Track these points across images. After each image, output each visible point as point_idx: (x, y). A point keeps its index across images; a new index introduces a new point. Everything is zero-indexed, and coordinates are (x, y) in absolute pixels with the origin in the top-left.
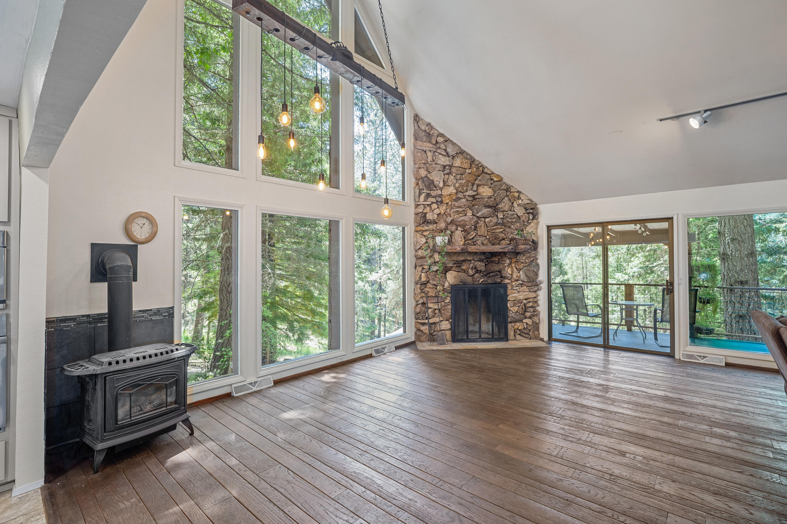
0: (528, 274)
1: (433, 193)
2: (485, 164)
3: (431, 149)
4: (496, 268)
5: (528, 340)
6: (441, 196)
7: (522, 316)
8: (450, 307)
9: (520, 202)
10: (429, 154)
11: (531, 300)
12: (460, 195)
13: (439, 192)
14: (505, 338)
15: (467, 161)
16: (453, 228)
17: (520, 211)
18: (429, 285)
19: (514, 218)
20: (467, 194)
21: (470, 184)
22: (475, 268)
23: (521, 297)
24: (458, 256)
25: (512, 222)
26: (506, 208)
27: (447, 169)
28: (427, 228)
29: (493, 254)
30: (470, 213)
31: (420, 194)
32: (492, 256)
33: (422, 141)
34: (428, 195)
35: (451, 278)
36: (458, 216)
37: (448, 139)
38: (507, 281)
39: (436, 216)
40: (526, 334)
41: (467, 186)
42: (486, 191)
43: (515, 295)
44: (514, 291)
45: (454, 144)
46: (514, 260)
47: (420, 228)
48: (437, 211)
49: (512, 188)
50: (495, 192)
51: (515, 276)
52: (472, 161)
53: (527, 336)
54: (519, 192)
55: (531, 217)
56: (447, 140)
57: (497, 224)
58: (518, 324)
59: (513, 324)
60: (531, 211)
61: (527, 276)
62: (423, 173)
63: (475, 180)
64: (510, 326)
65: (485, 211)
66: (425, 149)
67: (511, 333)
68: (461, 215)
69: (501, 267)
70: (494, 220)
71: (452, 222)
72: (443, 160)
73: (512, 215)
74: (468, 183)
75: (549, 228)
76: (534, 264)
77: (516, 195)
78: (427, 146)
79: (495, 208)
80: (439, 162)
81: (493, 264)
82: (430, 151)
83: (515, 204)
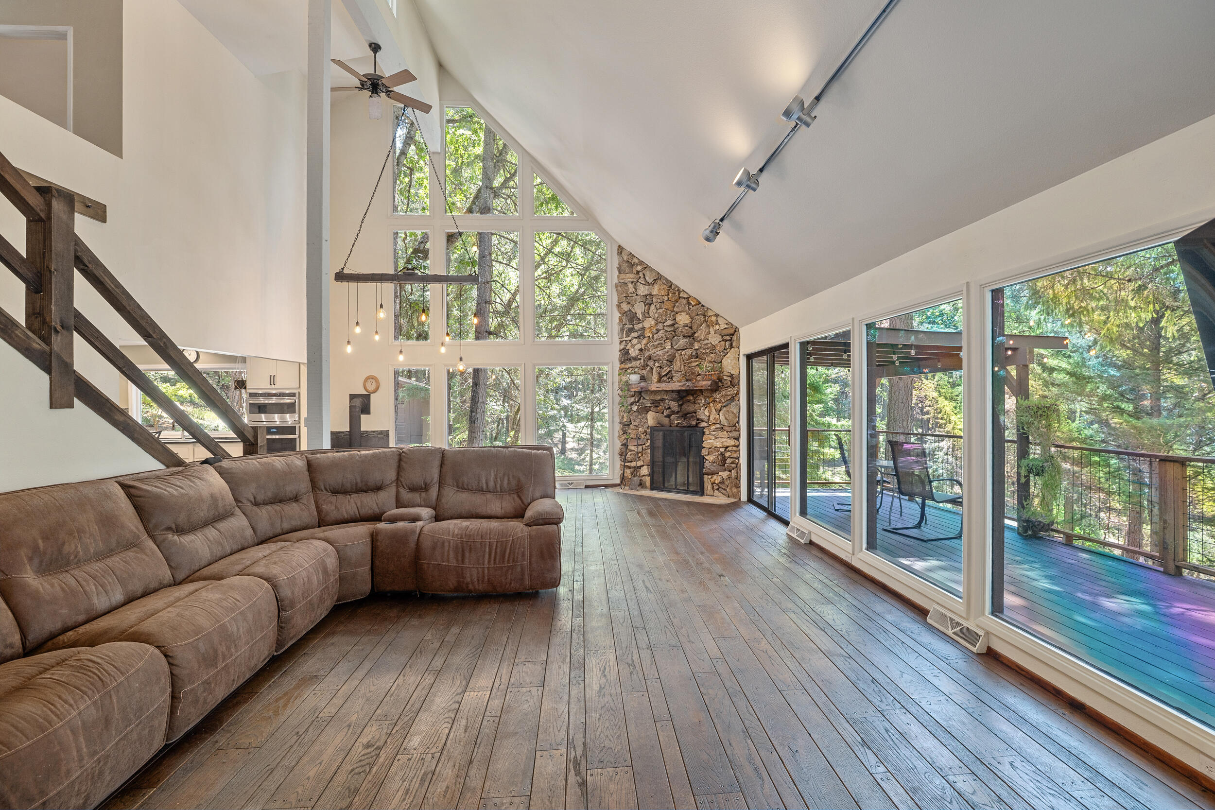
0: (727, 416)
1: (637, 327)
2: (682, 287)
3: (632, 280)
4: (691, 408)
5: (726, 498)
6: (643, 329)
7: (719, 468)
8: (649, 451)
9: (717, 327)
10: (630, 285)
11: (730, 449)
12: (660, 326)
13: (640, 326)
14: (701, 492)
15: (665, 286)
16: (651, 363)
17: (714, 339)
18: (632, 426)
19: (708, 349)
20: (665, 324)
21: (669, 312)
22: (669, 408)
23: (718, 444)
24: (655, 394)
25: (706, 353)
26: (702, 337)
27: (648, 300)
28: (630, 365)
29: (689, 392)
30: (668, 346)
31: (622, 330)
32: (688, 395)
33: (625, 273)
34: (631, 330)
35: (651, 419)
36: (656, 350)
37: (648, 266)
38: (703, 424)
39: (637, 352)
40: (725, 490)
41: (666, 315)
42: (683, 319)
43: (710, 441)
44: (711, 437)
45: (652, 270)
46: (711, 399)
47: (623, 366)
48: (638, 346)
49: (709, 311)
50: (692, 319)
51: (711, 419)
52: (670, 285)
53: (724, 492)
54: (717, 315)
55: (728, 344)
56: (646, 267)
57: (691, 356)
58: (715, 477)
59: (710, 477)
60: (728, 338)
61: (726, 419)
62: (625, 307)
63: (674, 307)
64: (706, 477)
65: (682, 342)
66: (626, 281)
67: (708, 487)
68: (659, 349)
69: (696, 407)
70: (689, 352)
71: (650, 358)
72: (643, 290)
73: (706, 344)
74: (666, 312)
75: (750, 357)
76: (734, 403)
77: (714, 319)
78: (630, 277)
79: (692, 336)
80: (639, 292)
81: (688, 404)
82: (632, 282)
83: (712, 331)
